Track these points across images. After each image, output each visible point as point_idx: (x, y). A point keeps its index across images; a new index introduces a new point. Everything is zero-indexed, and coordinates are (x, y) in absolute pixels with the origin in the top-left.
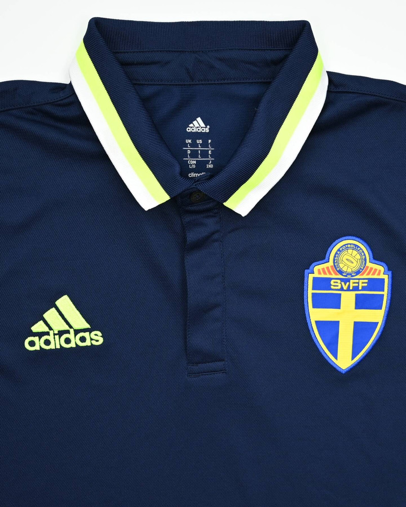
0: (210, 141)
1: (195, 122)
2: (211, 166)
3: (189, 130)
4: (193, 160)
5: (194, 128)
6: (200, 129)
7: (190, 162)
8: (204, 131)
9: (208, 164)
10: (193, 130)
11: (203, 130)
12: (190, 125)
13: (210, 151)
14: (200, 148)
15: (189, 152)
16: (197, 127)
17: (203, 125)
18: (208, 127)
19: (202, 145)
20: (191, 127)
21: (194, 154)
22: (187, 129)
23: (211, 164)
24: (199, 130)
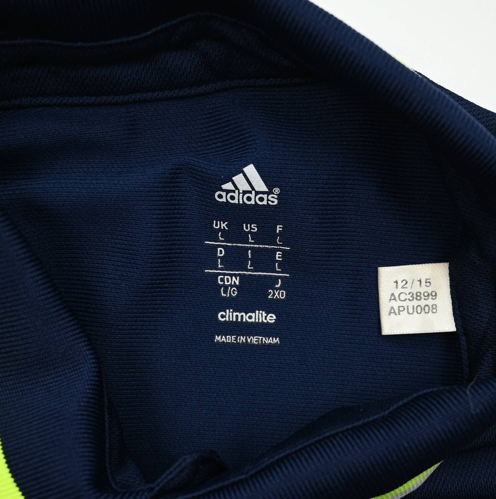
0: (279, 229)
1: (239, 179)
2: (279, 295)
3: (220, 196)
4: (231, 275)
5: (236, 195)
6: (252, 196)
7: (222, 280)
8: (265, 203)
9: (274, 289)
10: (233, 198)
11: (261, 199)
12: (224, 187)
13: (278, 255)
14: (251, 244)
15: (221, 253)
16: (245, 192)
17: (260, 185)
18: (277, 190)
19: (257, 238)
20: (228, 191)
21: (234, 260)
22: (217, 194)
23: (280, 289)
24: (249, 199)
